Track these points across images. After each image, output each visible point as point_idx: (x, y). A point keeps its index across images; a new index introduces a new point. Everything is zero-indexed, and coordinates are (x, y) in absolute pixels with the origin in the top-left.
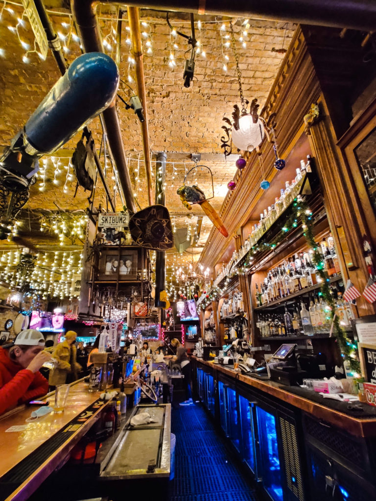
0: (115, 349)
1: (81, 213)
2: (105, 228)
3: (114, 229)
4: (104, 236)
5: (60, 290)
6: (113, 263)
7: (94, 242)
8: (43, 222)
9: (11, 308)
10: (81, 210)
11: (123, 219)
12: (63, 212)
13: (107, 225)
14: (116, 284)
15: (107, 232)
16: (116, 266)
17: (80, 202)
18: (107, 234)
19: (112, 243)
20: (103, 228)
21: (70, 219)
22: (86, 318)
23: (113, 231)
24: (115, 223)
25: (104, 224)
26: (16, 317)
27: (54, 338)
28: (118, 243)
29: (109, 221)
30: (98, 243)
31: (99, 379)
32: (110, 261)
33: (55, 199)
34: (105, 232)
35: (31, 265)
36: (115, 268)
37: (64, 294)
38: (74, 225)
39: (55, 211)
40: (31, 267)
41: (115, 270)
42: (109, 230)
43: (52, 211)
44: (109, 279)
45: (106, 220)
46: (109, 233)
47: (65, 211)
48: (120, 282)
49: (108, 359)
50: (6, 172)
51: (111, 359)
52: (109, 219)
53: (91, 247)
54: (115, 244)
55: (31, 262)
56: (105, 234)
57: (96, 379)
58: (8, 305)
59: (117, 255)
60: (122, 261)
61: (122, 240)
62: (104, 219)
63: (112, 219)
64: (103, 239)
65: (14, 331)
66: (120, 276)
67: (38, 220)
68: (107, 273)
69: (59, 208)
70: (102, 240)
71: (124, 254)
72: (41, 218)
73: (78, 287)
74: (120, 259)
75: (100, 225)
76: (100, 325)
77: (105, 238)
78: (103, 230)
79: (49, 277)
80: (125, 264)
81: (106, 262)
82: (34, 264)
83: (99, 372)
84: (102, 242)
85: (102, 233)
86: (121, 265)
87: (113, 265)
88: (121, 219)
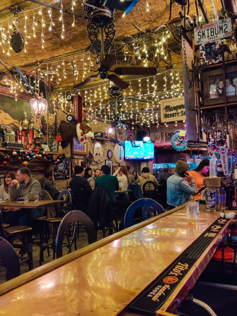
0: (227, 174)
1: (163, 29)
2: (203, 45)
3: (214, 43)
4: (203, 55)
5: (147, 118)
6: (218, 84)
7: (193, 65)
8: (125, 50)
9: (109, 140)
10: (163, 26)
11: (224, 28)
12: (144, 33)
13: (205, 41)
14: (224, 107)
15: (206, 49)
16: (221, 87)
17: (160, 15)
18: (206, 52)
19: (214, 61)
20: (201, 45)
21: (151, 40)
22: (193, 145)
23: (213, 46)
24: (215, 35)
25: (202, 40)
26: (114, 147)
27: (147, 165)
28: (221, 59)
29: (206, 35)
30: (197, 64)
31: (215, 201)
32: (214, 83)
33: (133, 20)
34: (203, 50)
35: (120, 97)
36: (220, 89)
37: (151, 122)
38: (156, 45)
39: (136, 35)
40: (120, 100)
41: (220, 91)
42: (209, 45)
43: (133, 36)
44: (215, 103)
45: (203, 34)
46: (208, 50)
47: (145, 32)
48: (227, 104)
49: (222, 183)
50: (91, 8)
51: (225, 183)
52: (206, 33)
53: (190, 71)
54: (217, 61)
55: (119, 95)
56: (204, 52)
57: (211, 201)
58: (106, 137)
59: (222, 74)
60: (227, 81)
61: (226, 54)
62: (201, 34)
63: (210, 31)
64: (203, 58)
65: (114, 159)
66: (228, 98)
67: (121, 49)
68: (212, 97)
69: (139, 30)
70: (201, 60)
71: (229, 71)
72: (123, 47)
73: (167, 113)
74: (226, 78)
75: (198, 42)
76: (190, 151)
77: (204, 57)
78: (201, 48)
79: (134, 107)
80: (232, 83)
81: (210, 85)
82: (122, 95)
83: (214, 195)
84: (202, 63)
85: (201, 52)
86: (227, 84)
87: (218, 87)
88: (221, 28)
